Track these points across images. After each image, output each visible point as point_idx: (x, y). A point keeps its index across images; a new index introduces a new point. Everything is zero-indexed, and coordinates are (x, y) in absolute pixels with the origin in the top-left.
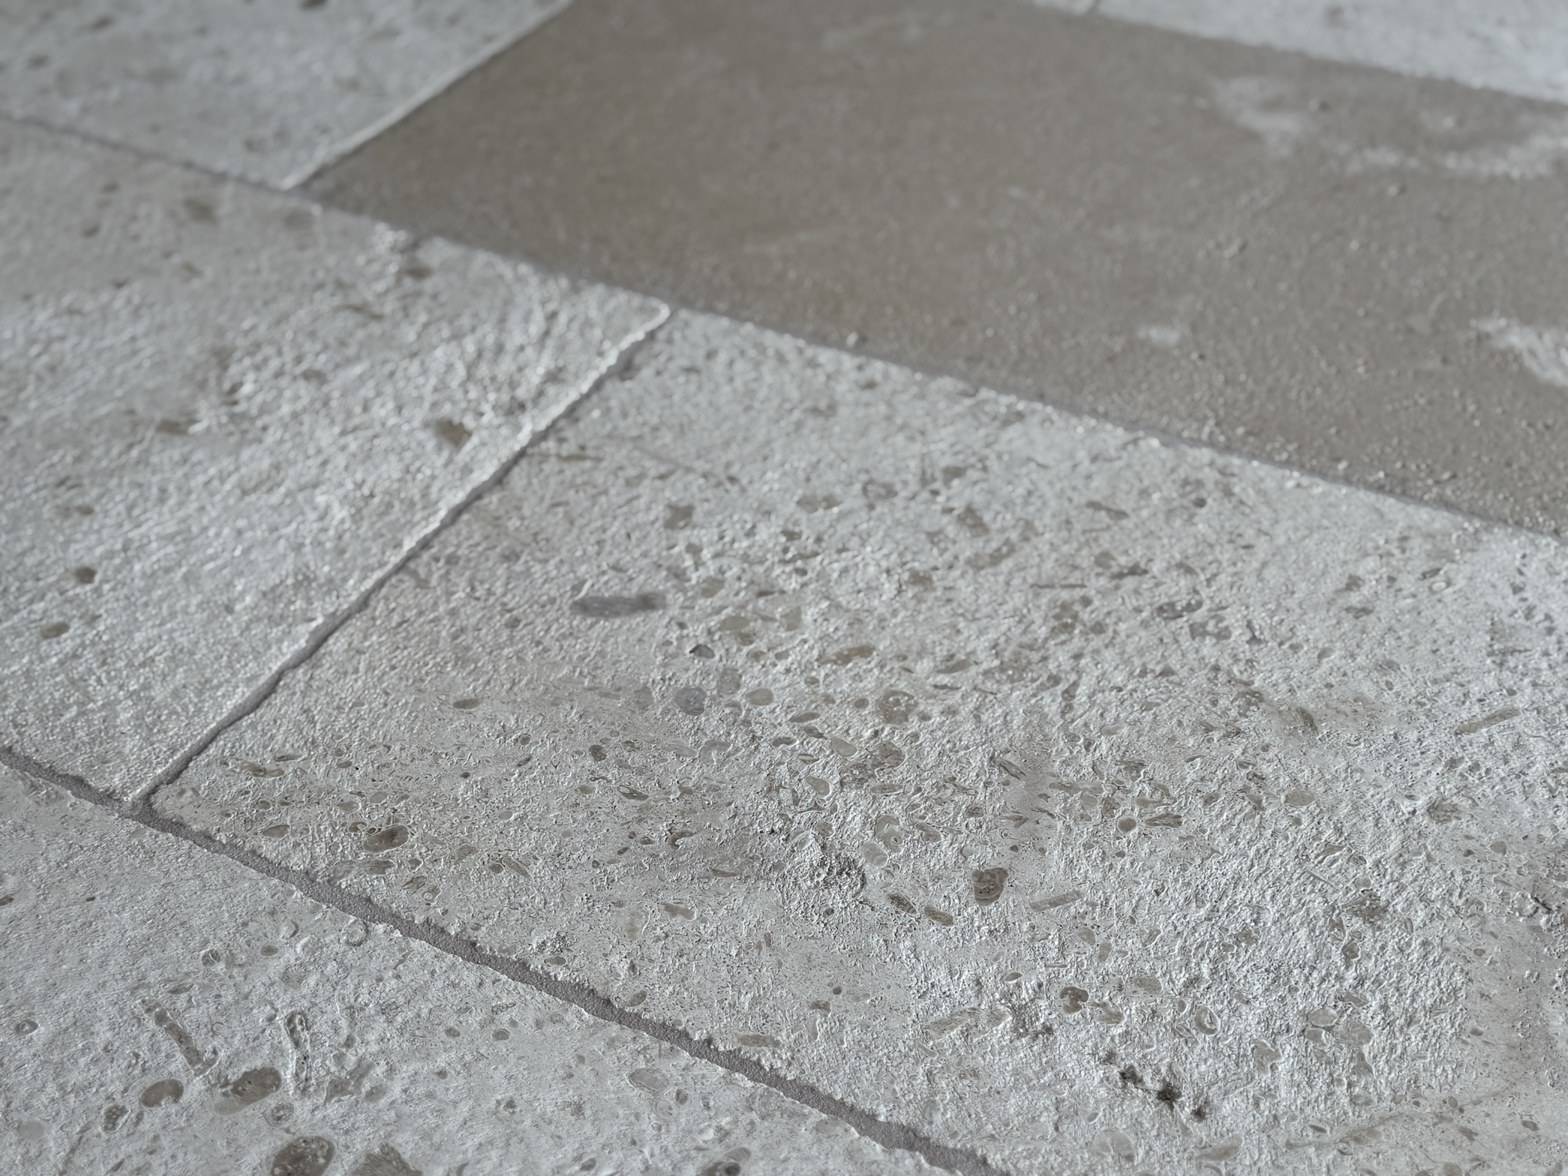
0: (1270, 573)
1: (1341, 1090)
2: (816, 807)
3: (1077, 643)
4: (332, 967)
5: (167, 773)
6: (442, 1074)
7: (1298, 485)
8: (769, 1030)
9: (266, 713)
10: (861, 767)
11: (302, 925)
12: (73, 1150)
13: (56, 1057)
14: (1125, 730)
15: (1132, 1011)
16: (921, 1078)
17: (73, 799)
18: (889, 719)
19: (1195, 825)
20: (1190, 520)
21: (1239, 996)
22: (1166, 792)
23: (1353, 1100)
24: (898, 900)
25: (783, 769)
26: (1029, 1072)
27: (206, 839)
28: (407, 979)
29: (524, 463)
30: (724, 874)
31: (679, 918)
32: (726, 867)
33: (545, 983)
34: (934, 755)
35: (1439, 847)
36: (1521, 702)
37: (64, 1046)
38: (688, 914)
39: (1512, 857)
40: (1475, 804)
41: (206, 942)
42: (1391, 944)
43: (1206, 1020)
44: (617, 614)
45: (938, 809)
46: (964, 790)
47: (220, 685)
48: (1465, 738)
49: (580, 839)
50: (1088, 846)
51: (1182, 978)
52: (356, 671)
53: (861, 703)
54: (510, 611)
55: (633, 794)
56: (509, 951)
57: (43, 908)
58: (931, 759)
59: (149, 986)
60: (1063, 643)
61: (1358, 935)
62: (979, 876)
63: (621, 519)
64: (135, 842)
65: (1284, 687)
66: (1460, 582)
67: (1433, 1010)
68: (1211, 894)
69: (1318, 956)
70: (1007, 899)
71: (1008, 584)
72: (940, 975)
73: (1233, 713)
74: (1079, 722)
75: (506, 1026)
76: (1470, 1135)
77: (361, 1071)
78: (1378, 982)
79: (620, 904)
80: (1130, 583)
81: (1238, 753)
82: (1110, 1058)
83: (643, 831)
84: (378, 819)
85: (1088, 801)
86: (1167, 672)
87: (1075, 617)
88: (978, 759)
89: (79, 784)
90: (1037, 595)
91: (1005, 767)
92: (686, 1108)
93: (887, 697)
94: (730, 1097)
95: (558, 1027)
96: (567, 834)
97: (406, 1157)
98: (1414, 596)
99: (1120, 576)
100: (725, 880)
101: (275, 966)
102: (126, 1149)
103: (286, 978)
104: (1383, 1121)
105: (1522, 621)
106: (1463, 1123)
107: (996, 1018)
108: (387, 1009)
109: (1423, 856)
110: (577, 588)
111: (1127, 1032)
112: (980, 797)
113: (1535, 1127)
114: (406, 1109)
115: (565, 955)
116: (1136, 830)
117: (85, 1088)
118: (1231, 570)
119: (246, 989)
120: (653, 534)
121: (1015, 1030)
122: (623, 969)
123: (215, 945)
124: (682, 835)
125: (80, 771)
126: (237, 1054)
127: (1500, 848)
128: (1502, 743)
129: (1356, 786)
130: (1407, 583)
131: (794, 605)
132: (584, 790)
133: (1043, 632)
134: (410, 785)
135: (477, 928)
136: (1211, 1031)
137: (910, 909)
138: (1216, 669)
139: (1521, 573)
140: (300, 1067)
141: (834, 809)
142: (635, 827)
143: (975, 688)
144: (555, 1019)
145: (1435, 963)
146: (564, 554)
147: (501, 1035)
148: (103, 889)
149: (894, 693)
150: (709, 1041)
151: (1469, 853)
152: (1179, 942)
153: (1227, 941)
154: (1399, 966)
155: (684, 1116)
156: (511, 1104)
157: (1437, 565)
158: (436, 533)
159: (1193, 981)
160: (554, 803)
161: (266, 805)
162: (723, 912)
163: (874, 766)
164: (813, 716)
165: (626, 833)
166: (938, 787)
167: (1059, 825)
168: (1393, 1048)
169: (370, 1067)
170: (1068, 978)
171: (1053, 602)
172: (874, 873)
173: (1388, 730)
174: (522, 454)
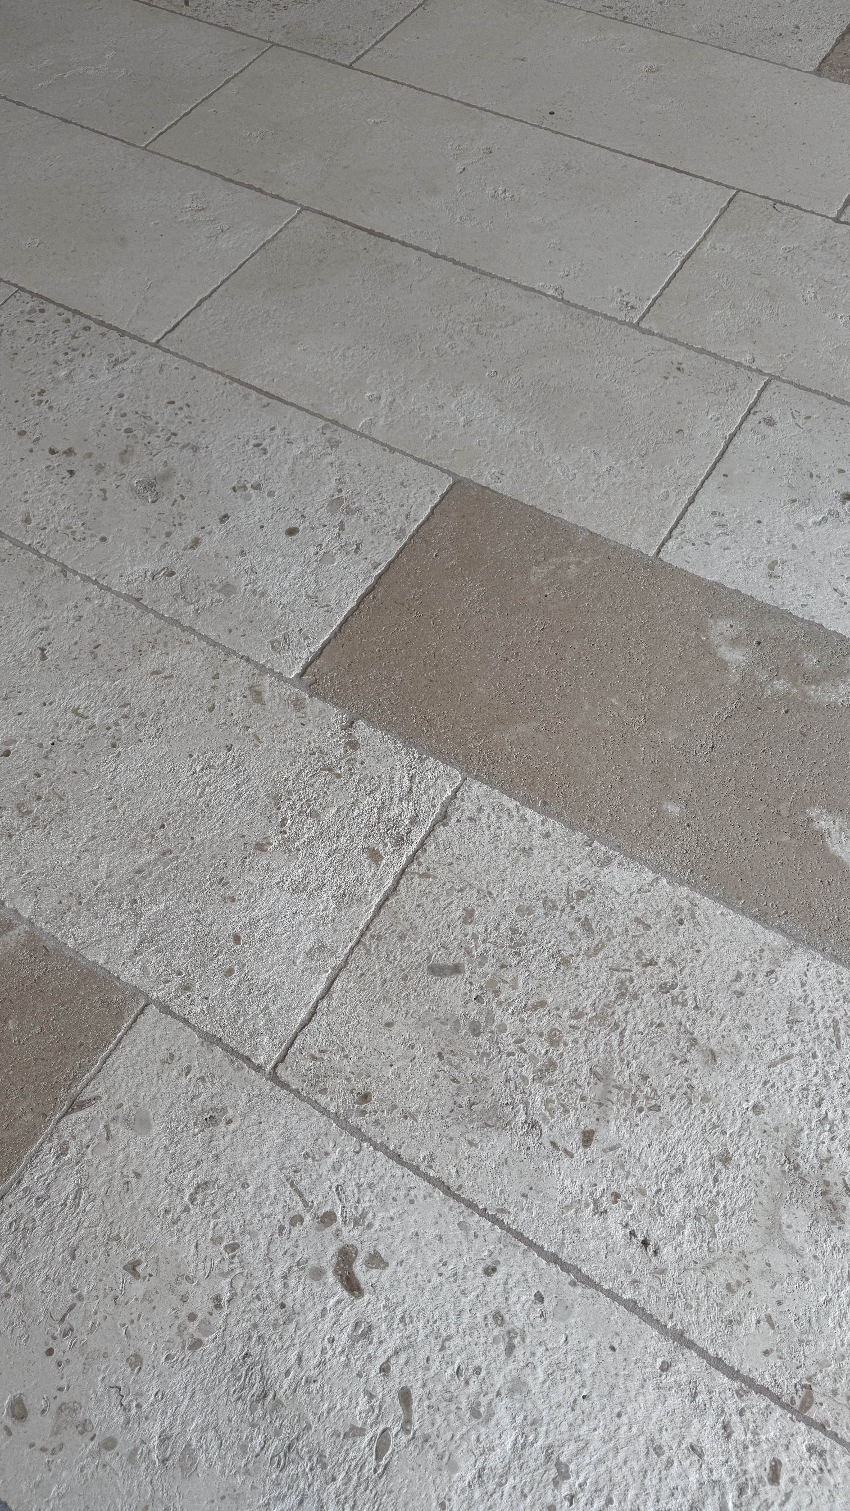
0: (706, 967)
1: (705, 1245)
2: (524, 1092)
3: (626, 1005)
4: (349, 1164)
5: (280, 1056)
6: (392, 1218)
7: (722, 914)
8: (506, 1206)
9: (313, 1024)
10: (540, 1070)
11: (337, 1142)
12: (269, 1244)
13: (258, 1201)
14: (643, 1057)
15: (636, 1204)
16: (560, 1232)
17: (247, 1069)
18: (552, 1045)
19: (666, 1111)
20: (676, 933)
21: (674, 1199)
22: (656, 1094)
23: (709, 1250)
24: (553, 1144)
25: (511, 1069)
26: (598, 1231)
27: (297, 1093)
28: (376, 1172)
29: (404, 877)
30: (490, 1126)
31: (474, 1148)
32: (490, 1123)
33: (425, 1177)
34: (569, 1065)
35: (754, 1128)
36: (795, 1050)
37: (260, 1196)
38: (476, 1146)
39: (780, 1134)
40: (770, 1106)
41: (304, 1148)
42: (731, 1177)
43: (662, 1210)
44: (445, 975)
45: (570, 1096)
46: (580, 1086)
47: (295, 1009)
48: (772, 1069)
49: (436, 1103)
50: (625, 1120)
51: (654, 1189)
52: (346, 1003)
53: (541, 1035)
54: (403, 970)
55: (455, 1080)
56: (413, 1160)
57: (244, 1127)
58: (567, 1069)
59: (286, 1168)
60: (621, 1004)
61: (719, 1171)
62: (584, 1133)
63: (445, 916)
64: (273, 1093)
65: (706, 1036)
66: (781, 979)
67: (741, 1209)
68: (669, 1148)
69: (704, 1181)
70: (594, 1146)
71: (600, 966)
72: (568, 1183)
73: (685, 1050)
74: (625, 1051)
75: (413, 1198)
76: (747, 1267)
77: (364, 1215)
78: (724, 1195)
79: (451, 1139)
80: (649, 968)
81: (685, 1073)
82: (626, 1226)
83: (459, 1100)
84: (360, 1087)
85: (626, 1096)
86: (660, 1025)
87: (627, 989)
88: (585, 1069)
89: (247, 1059)
90: (612, 975)
91: (595, 1074)
92: (478, 1241)
93: (551, 1031)
94: (492, 1236)
95: (432, 1199)
96: (431, 1100)
97: (382, 1256)
98: (762, 986)
99: (645, 965)
100: (490, 1129)
101: (330, 1161)
102: (288, 1245)
103: (333, 1167)
104: (718, 1259)
105: (802, 1003)
106: (745, 1262)
107: (587, 1205)
108: (371, 1186)
109: (748, 1133)
110: (429, 958)
111: (633, 1214)
112: (586, 1091)
113: (769, 1266)
114: (381, 1234)
115: (433, 1164)
116: (643, 1113)
117: (270, 1216)
118: (691, 965)
119: (320, 1172)
120: (459, 927)
121: (594, 1210)
122: (453, 1171)
123: (307, 1150)
124: (474, 1104)
125: (248, 1054)
126: (320, 1203)
127: (777, 1130)
128: (785, 1073)
129: (728, 1094)
130: (760, 978)
131: (515, 974)
132: (436, 1077)
133: (613, 998)
134: (371, 1069)
135: (400, 1148)
136: (663, 1215)
137: (558, 1149)
138: (680, 1024)
139: (806, 975)
140: (343, 1212)
141: (530, 1094)
142: (456, 1098)
143: (586, 1029)
144: (431, 1195)
145: (746, 1186)
146: (423, 937)
147: (412, 1202)
148: (264, 1119)
149: (554, 1029)
150: (485, 1210)
151: (765, 1131)
152: (655, 1172)
153: (673, 1172)
154: (733, 1187)
155: (478, 1243)
156: (417, 1235)
157: (773, 968)
158: (372, 919)
159: (658, 1191)
160: (426, 1083)
161: (318, 1077)
162: (489, 1146)
163: (546, 1071)
164: (523, 1040)
165: (452, 1102)
166: (570, 1084)
167: (615, 1108)
168: (726, 1226)
169: (367, 1213)
170: (614, 1187)
171: (618, 978)
172: (545, 1129)
173: (743, 1063)
174: (403, 872)
